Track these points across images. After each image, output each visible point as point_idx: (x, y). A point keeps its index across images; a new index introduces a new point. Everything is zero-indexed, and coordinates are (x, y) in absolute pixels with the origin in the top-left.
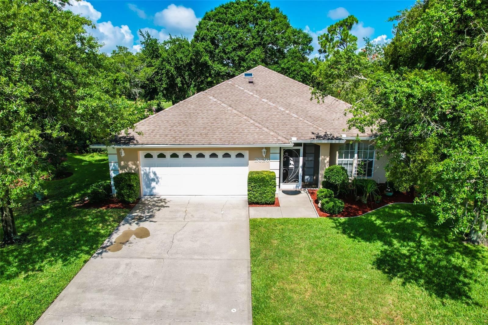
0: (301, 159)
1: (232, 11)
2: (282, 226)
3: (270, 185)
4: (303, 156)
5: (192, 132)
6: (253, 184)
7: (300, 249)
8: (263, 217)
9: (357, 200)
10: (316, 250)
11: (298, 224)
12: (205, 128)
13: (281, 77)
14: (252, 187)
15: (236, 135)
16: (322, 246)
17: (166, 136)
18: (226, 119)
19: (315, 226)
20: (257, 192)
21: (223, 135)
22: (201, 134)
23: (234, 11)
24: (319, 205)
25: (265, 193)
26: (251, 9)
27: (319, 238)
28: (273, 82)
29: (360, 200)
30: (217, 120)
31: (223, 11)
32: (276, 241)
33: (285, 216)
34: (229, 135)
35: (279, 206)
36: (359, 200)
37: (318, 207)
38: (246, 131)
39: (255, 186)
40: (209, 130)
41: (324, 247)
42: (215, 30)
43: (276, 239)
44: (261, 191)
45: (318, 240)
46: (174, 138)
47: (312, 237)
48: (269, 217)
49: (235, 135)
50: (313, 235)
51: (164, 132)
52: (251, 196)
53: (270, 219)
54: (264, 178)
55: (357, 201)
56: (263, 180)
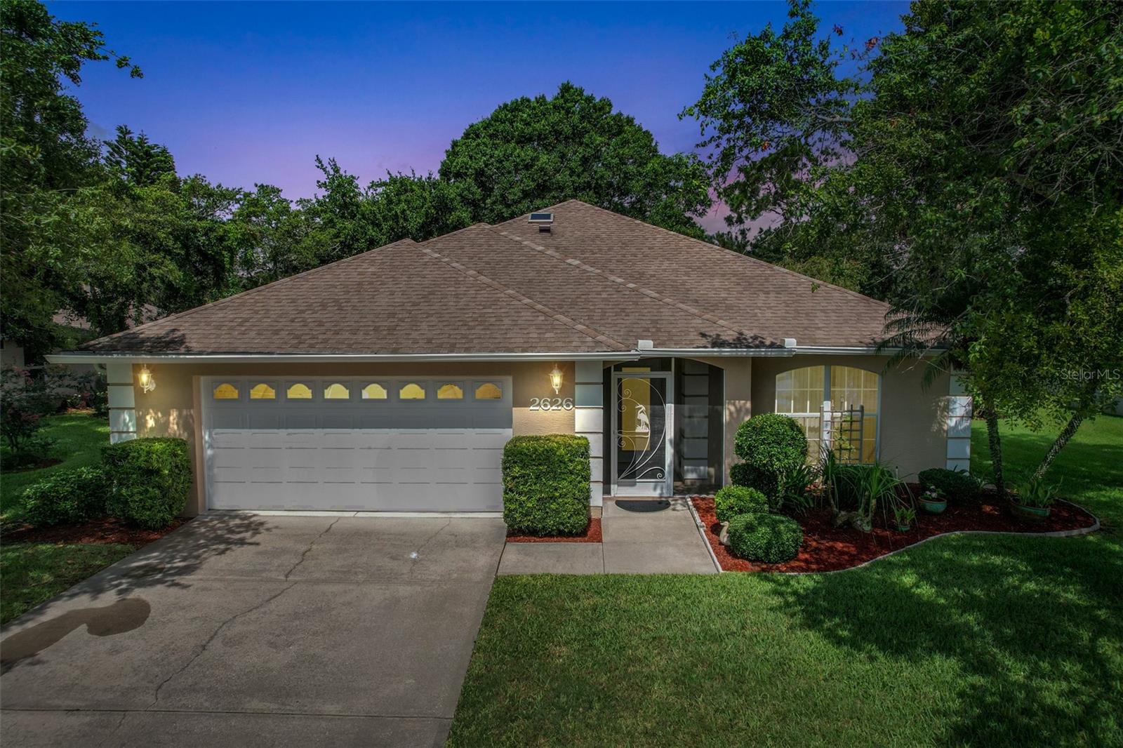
0: (670, 409)
1: (525, 115)
2: (597, 599)
3: (572, 473)
4: (676, 403)
5: (352, 324)
6: (517, 470)
7: (647, 677)
8: (539, 571)
9: (839, 522)
10: (707, 684)
11: (649, 593)
12: (392, 315)
13: (624, 222)
14: (514, 478)
15: (478, 330)
16: (730, 666)
17: (276, 332)
18: (457, 296)
19: (706, 600)
20: (529, 494)
21: (438, 332)
22: (376, 329)
23: (529, 115)
24: (724, 536)
25: (553, 498)
26: (568, 112)
27: (717, 639)
28: (603, 230)
29: (849, 523)
30: (431, 297)
31: (506, 116)
32: (564, 649)
33: (613, 569)
34: (457, 332)
35: (600, 541)
36: (844, 523)
37: (721, 544)
38: (506, 321)
39: (523, 476)
40: (402, 320)
41: (734, 671)
42: (484, 155)
43: (566, 643)
44: (541, 492)
45: (715, 647)
46: (297, 337)
47: (694, 633)
48: (559, 570)
49: (473, 332)
50: (697, 629)
51: (275, 324)
52: (513, 507)
53: (563, 576)
54: (552, 450)
55: (841, 527)
56: (548, 458)
